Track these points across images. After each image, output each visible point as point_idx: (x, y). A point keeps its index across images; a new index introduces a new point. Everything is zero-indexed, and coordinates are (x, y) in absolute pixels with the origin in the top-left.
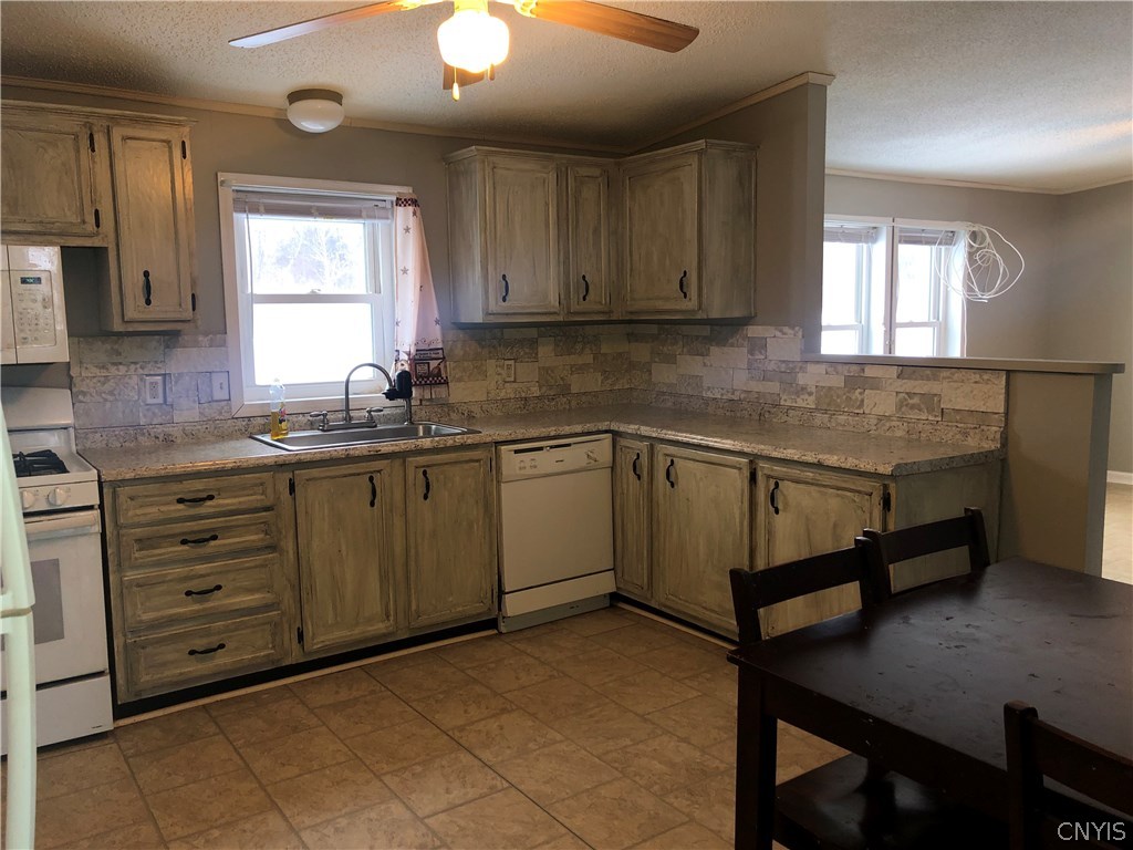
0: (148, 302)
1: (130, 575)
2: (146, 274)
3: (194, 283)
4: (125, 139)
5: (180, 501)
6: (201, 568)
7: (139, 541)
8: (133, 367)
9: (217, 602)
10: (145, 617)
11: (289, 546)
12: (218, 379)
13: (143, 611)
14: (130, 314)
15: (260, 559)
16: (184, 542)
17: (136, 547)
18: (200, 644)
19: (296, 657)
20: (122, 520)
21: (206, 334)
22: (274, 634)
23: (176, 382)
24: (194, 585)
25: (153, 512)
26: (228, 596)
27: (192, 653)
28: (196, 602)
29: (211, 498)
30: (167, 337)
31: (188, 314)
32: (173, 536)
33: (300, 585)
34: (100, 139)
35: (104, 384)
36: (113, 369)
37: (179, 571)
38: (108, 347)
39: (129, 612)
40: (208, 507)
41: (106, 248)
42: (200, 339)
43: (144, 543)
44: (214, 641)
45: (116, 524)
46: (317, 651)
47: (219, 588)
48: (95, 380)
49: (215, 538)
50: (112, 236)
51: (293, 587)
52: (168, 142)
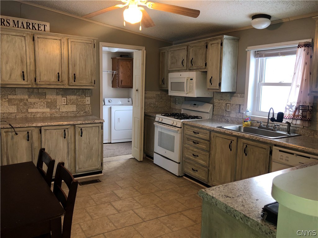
0: (211, 84)
1: (185, 145)
2: (212, 77)
4: (211, 44)
5: (194, 132)
6: (195, 150)
8: (224, 101)
11: (212, 153)
16: (193, 142)
19: (210, 184)
21: (240, 94)
22: (206, 174)
23: (232, 106)
24: (194, 153)
25: (189, 132)
26: (199, 159)
27: (192, 169)
28: (194, 157)
29: (198, 133)
30: (231, 94)
32: (192, 140)
35: (219, 104)
36: (221, 101)
37: (192, 148)
38: (221, 95)
40: (197, 135)
42: (238, 95)
43: (188, 139)
44: (196, 169)
47: (198, 156)
48: (218, 103)
49: (198, 143)
52: (218, 43)
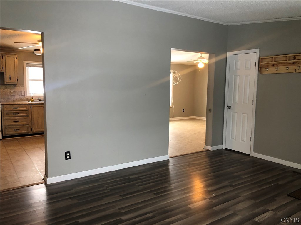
0: (10, 80)
1: (5, 118)
2: (10, 76)
3: (17, 78)
4: (7, 57)
5: (13, 108)
6: (16, 118)
7: (6, 113)
8: (9, 89)
9: (18, 123)
10: (7, 124)
11: (30, 116)
12: (22, 92)
13: (7, 123)
14: (7, 82)
15: (25, 117)
16: (13, 114)
17: (6, 114)
18: (15, 129)
19: (31, 133)
20: (4, 110)
22: (27, 129)
23: (16, 92)
24: (15, 120)
25: (9, 109)
26: (20, 122)
27: (14, 130)
28: (15, 123)
29: (18, 108)
30: (14, 85)
31: (17, 82)
32: (12, 113)
33: (32, 122)
34: (4, 57)
35: (4, 92)
36: (5, 90)
37: (13, 118)
39: (5, 123)
40: (17, 109)
41: (4, 72)
42: (20, 86)
43: (7, 114)
44: (18, 129)
45: (3, 111)
46: (34, 132)
47: (19, 121)
48: (2, 91)
49: (18, 114)
50: (5, 70)
51: (31, 122)
52: (14, 57)
